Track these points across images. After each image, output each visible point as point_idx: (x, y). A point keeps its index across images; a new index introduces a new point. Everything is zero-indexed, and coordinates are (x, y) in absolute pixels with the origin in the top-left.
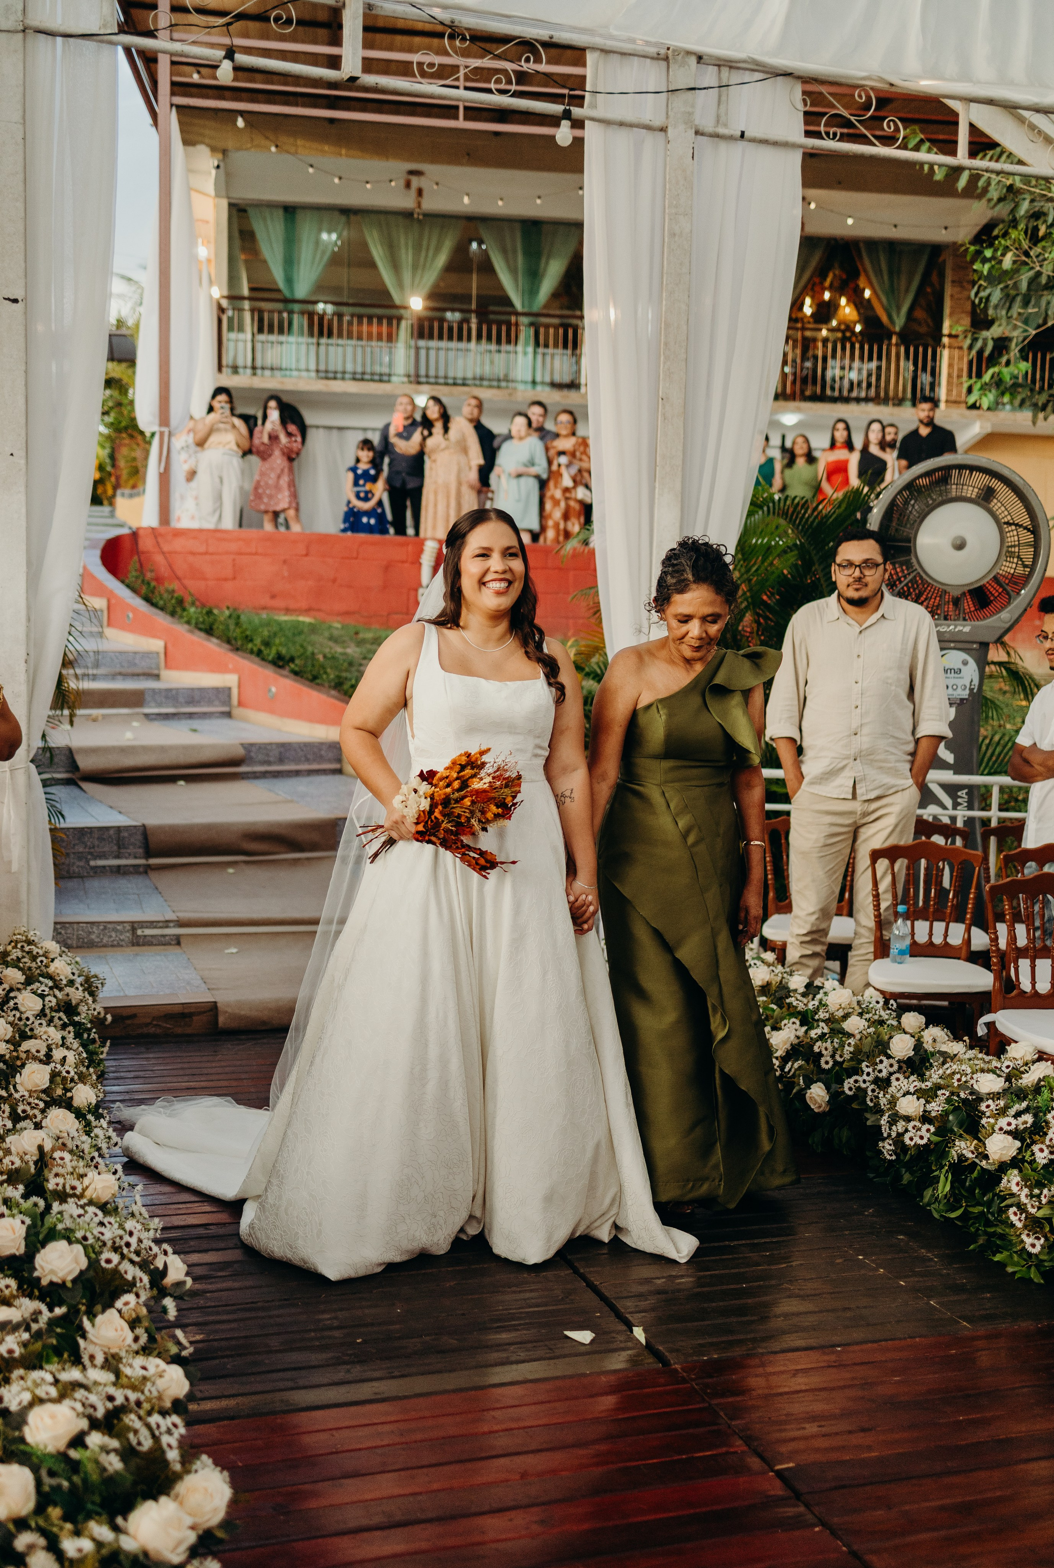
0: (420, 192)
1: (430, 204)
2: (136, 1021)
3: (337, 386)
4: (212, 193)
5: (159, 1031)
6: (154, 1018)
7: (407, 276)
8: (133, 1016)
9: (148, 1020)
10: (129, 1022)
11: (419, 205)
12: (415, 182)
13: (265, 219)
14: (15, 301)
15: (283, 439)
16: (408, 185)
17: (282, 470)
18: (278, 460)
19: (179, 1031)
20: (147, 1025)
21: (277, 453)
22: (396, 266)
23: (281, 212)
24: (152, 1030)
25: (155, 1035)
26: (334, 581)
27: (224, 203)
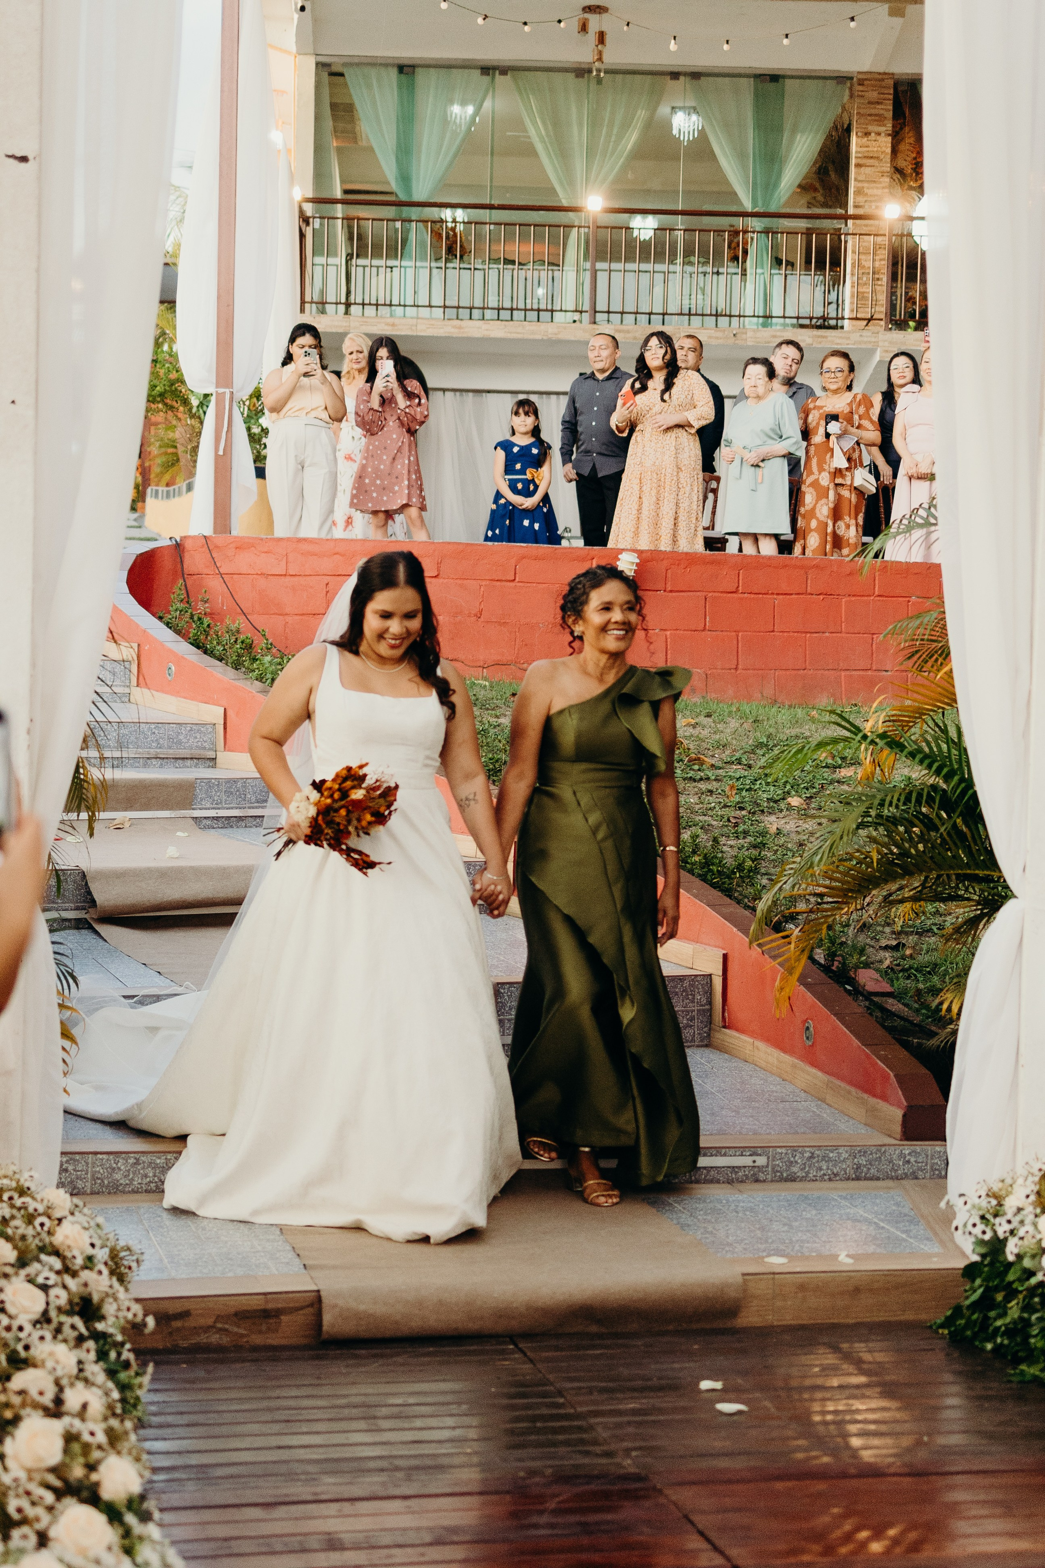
0: (601, 38)
1: (614, 56)
2: (190, 1323)
3: (475, 329)
4: (294, 49)
5: (225, 1340)
6: (219, 1318)
7: (579, 165)
8: (184, 1315)
9: (210, 1321)
10: (177, 1324)
11: (600, 59)
12: (595, 22)
13: (369, 86)
14: (24, 159)
15: (402, 402)
16: (584, 28)
17: (399, 450)
18: (393, 433)
19: (258, 1340)
20: (207, 1329)
21: (392, 423)
22: (563, 153)
23: (394, 72)
24: (215, 1339)
25: (220, 1349)
26: (479, 615)
27: (310, 64)
